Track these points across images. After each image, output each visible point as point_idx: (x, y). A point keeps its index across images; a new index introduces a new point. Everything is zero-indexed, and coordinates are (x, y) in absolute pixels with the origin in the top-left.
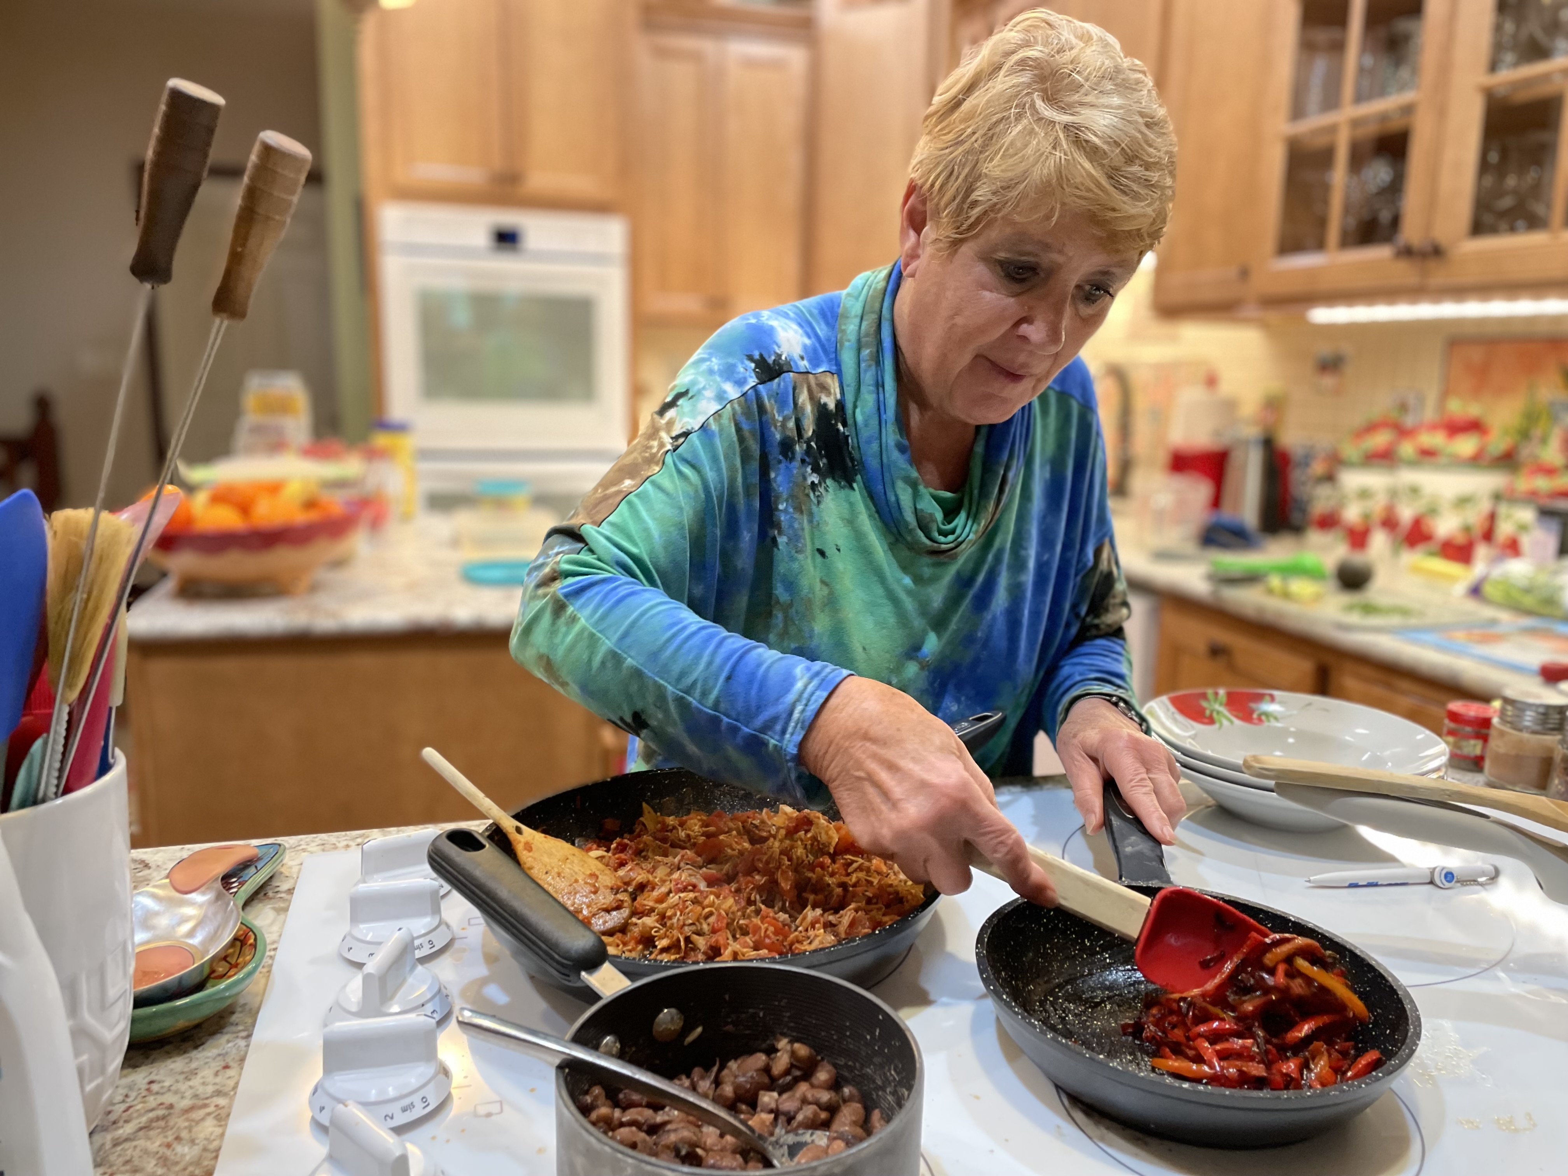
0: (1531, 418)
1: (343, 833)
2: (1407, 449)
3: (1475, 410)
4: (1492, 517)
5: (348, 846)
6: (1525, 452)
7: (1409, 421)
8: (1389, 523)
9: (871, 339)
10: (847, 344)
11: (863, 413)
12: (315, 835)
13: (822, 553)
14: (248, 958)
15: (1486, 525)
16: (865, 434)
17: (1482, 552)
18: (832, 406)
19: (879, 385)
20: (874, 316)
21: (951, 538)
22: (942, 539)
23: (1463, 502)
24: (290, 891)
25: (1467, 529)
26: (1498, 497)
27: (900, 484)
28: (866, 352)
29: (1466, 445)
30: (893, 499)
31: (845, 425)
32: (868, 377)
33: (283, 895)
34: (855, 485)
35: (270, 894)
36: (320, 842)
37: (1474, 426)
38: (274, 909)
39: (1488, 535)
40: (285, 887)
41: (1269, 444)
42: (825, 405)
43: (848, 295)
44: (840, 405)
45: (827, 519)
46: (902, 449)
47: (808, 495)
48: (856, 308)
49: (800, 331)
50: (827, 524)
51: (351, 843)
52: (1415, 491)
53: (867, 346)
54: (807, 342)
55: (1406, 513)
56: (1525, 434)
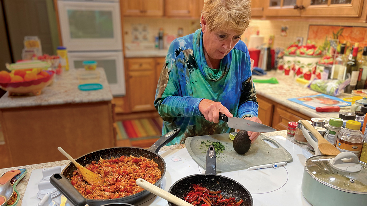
0: (326, 44)
1: (42, 164)
2: (298, 52)
3: (313, 43)
4: (316, 68)
5: (42, 167)
6: (324, 53)
7: (300, 45)
8: (294, 69)
9: (198, 42)
10: (194, 43)
11: (197, 56)
12: (35, 165)
13: (193, 83)
14: (16, 200)
15: (314, 70)
16: (198, 60)
17: (313, 76)
18: (192, 55)
19: (200, 50)
20: (199, 38)
21: (215, 78)
22: (214, 78)
23: (309, 64)
24: (28, 180)
25: (310, 71)
26: (317, 63)
27: (205, 68)
28: (197, 45)
29: (311, 51)
30: (204, 71)
31: (194, 58)
32: (198, 49)
33: (26, 181)
34: (198, 69)
35: (24, 181)
36: (36, 166)
37: (313, 47)
38: (24, 184)
39: (314, 73)
40: (27, 179)
41: (269, 49)
42: (191, 55)
43: (195, 34)
44: (193, 55)
45: (193, 76)
46: (204, 61)
47: (189, 73)
48: (196, 37)
49: (185, 41)
50: (193, 77)
51: (43, 167)
52: (299, 62)
53: (197, 43)
54: (186, 43)
55: (297, 67)
56: (324, 48)
